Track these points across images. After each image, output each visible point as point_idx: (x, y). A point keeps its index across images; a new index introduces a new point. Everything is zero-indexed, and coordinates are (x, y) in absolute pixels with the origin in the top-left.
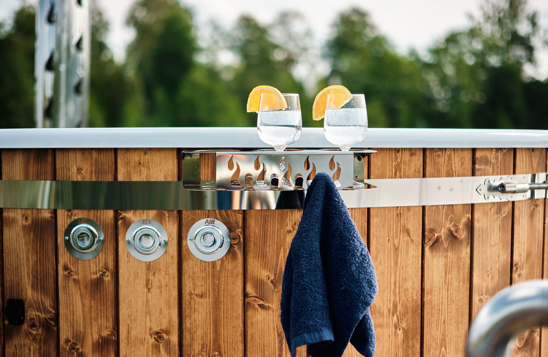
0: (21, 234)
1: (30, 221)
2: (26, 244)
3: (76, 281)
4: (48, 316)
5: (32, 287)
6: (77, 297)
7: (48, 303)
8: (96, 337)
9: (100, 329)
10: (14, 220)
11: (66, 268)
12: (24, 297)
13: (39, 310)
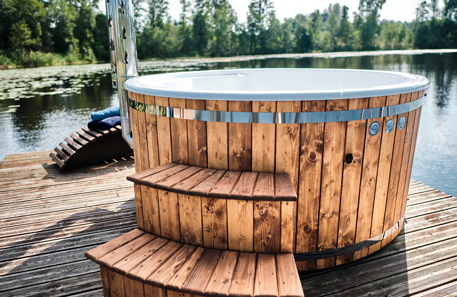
0: (354, 130)
1: (357, 125)
2: (355, 133)
3: (370, 144)
4: (360, 158)
5: (356, 149)
6: (370, 149)
7: (361, 153)
8: (373, 162)
9: (374, 159)
10: (352, 125)
11: (368, 140)
12: (352, 153)
13: (357, 156)
